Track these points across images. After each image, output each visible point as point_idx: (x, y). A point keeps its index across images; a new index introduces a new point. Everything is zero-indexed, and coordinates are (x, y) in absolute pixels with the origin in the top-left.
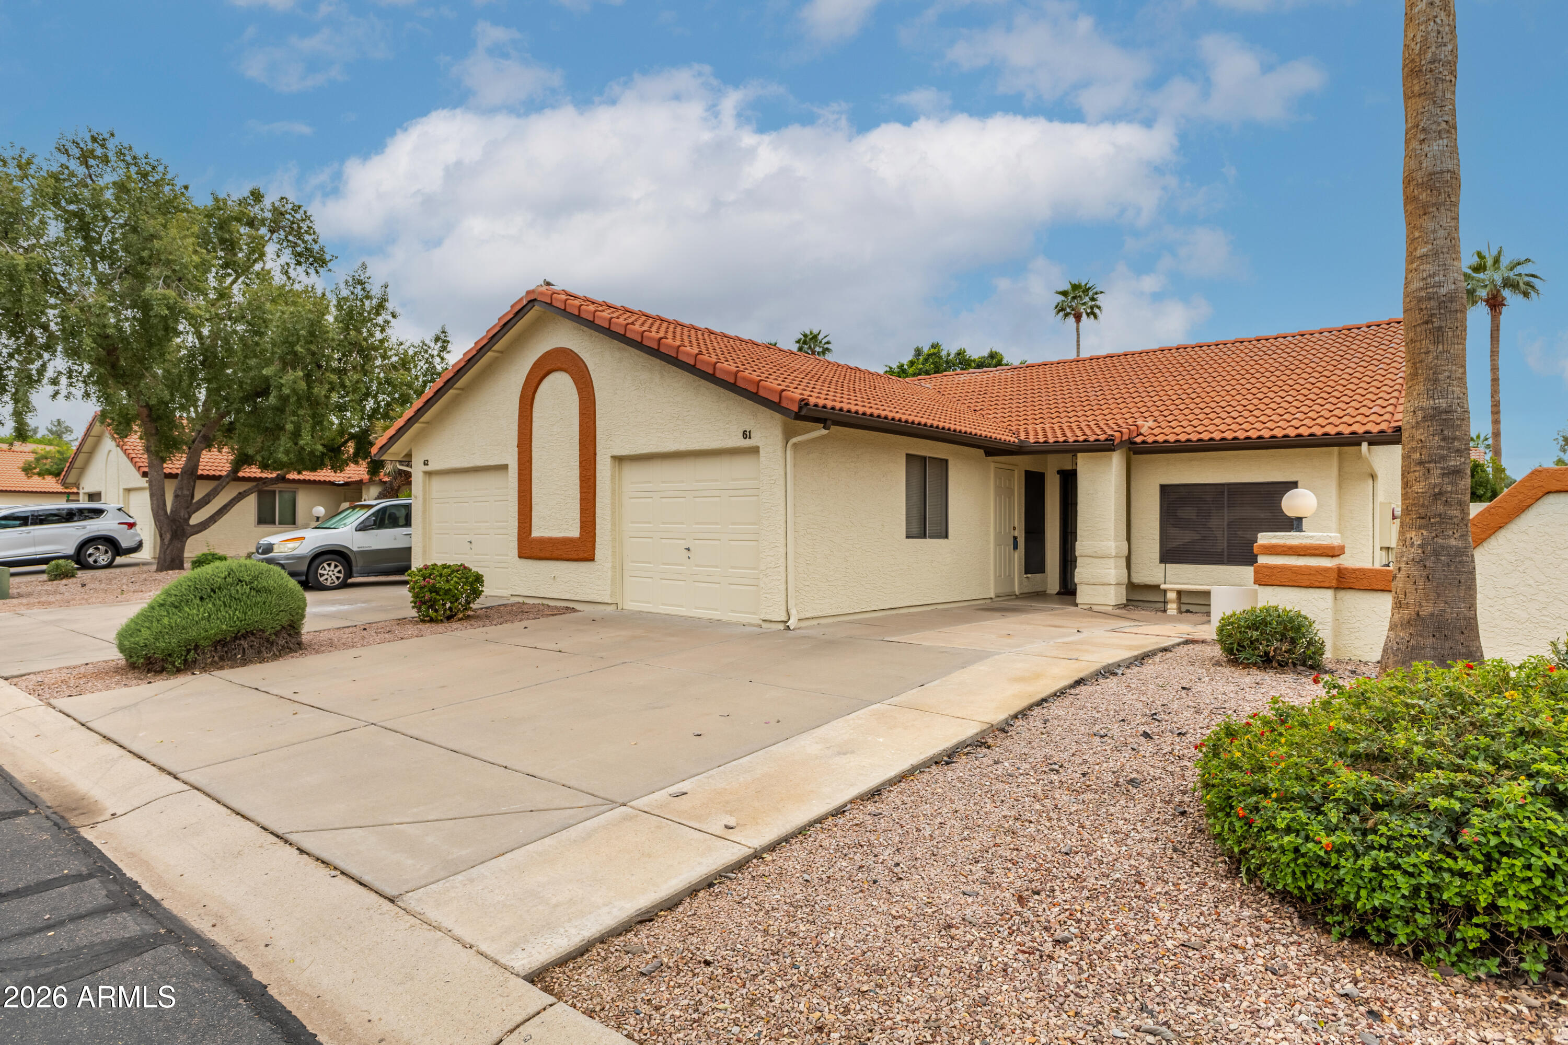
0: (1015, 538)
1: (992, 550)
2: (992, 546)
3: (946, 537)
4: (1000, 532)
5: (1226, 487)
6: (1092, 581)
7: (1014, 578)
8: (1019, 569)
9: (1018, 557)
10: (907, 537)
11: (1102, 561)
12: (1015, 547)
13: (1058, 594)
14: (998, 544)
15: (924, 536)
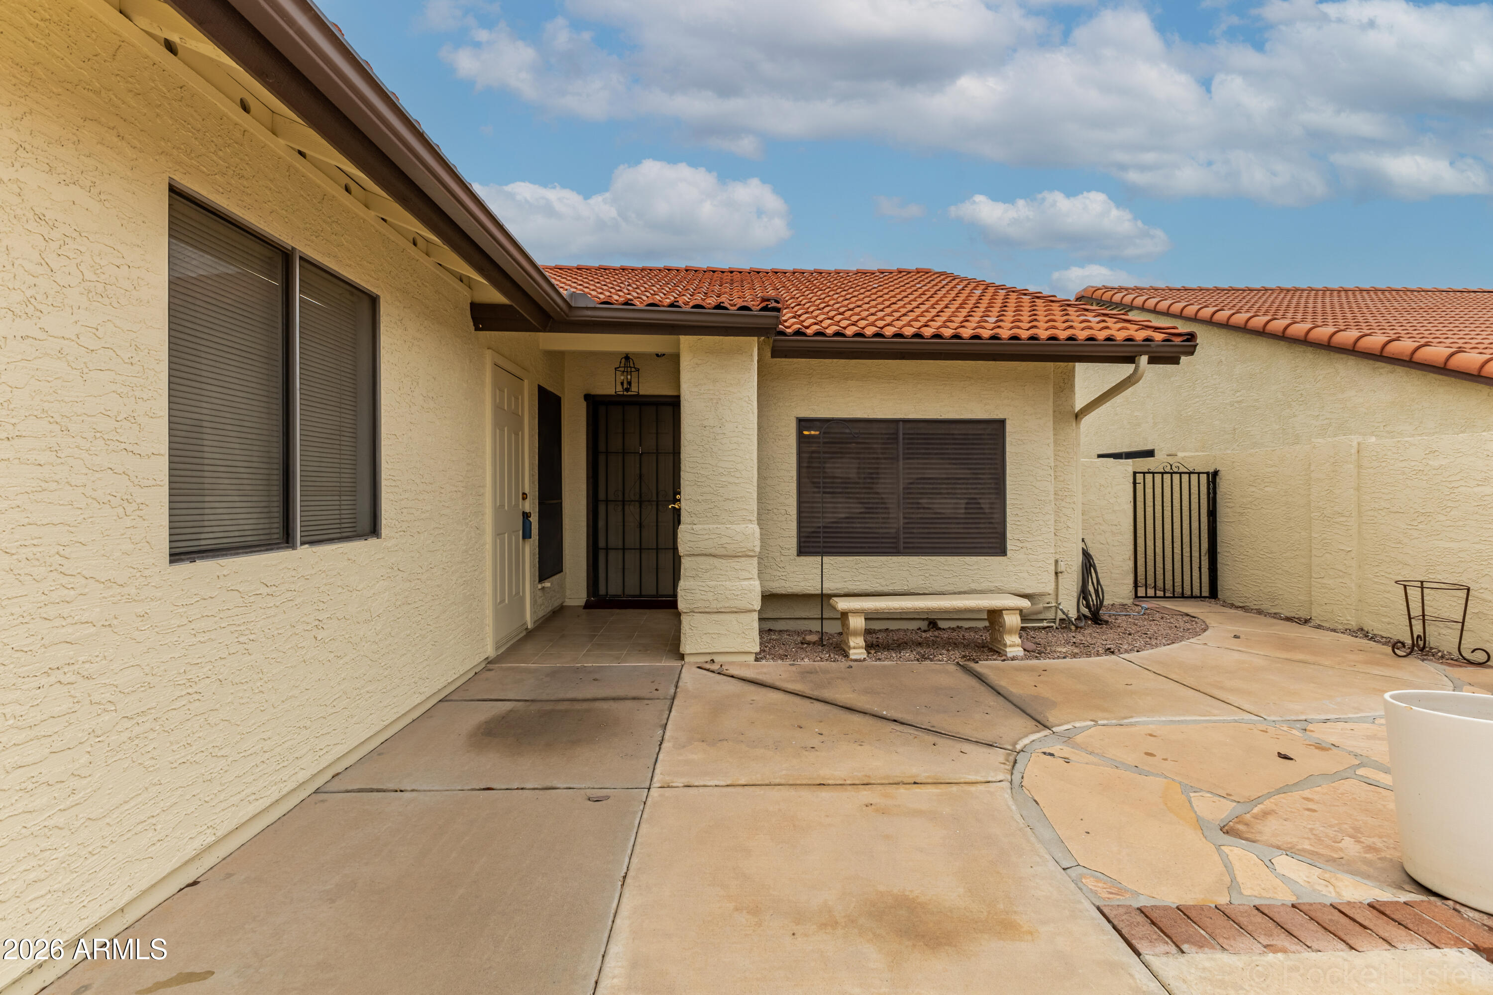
0: (526, 516)
1: (489, 547)
2: (488, 537)
3: (374, 530)
4: (502, 506)
5: (901, 424)
6: (715, 605)
7: (522, 599)
8: (532, 575)
9: (530, 550)
10: (176, 557)
11: (733, 563)
12: (526, 535)
13: (588, 606)
14: (498, 534)
15: (286, 539)
